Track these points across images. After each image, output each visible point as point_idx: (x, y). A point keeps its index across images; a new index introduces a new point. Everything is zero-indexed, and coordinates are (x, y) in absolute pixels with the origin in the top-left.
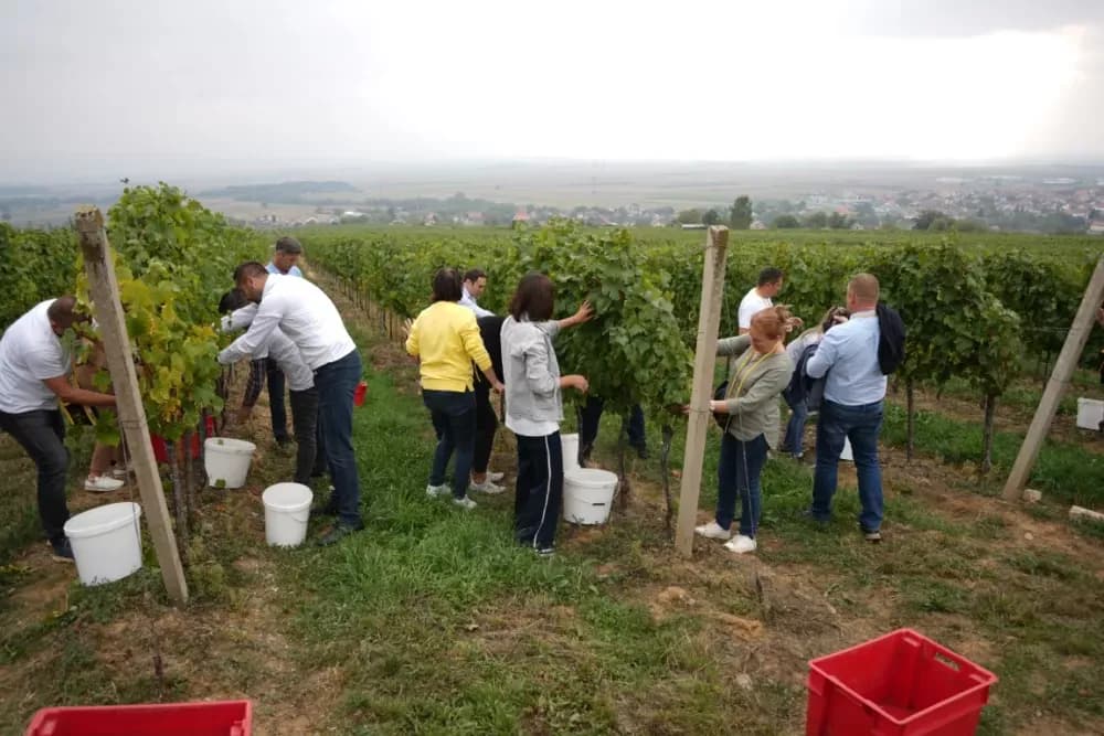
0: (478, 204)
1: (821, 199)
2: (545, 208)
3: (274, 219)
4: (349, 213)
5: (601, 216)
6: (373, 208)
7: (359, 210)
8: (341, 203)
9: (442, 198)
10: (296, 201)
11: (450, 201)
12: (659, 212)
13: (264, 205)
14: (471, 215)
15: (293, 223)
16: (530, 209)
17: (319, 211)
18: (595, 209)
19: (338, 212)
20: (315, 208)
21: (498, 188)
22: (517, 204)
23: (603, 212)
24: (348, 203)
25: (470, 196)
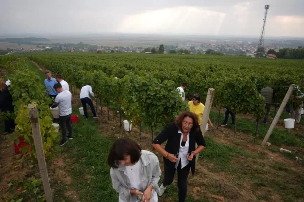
0: (86, 45)
1: (182, 45)
2: (106, 47)
3: (23, 49)
4: (47, 47)
5: (122, 49)
6: (55, 46)
7: (50, 47)
8: (45, 44)
9: (76, 43)
10: (30, 44)
11: (78, 44)
12: (139, 48)
13: (19, 44)
14: (85, 48)
15: (29, 50)
16: (102, 47)
17: (38, 47)
18: (121, 47)
19: (44, 47)
20: (36, 46)
21: (92, 41)
22: (98, 45)
23: (123, 48)
24: (47, 45)
25: (84, 43)
